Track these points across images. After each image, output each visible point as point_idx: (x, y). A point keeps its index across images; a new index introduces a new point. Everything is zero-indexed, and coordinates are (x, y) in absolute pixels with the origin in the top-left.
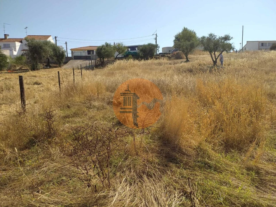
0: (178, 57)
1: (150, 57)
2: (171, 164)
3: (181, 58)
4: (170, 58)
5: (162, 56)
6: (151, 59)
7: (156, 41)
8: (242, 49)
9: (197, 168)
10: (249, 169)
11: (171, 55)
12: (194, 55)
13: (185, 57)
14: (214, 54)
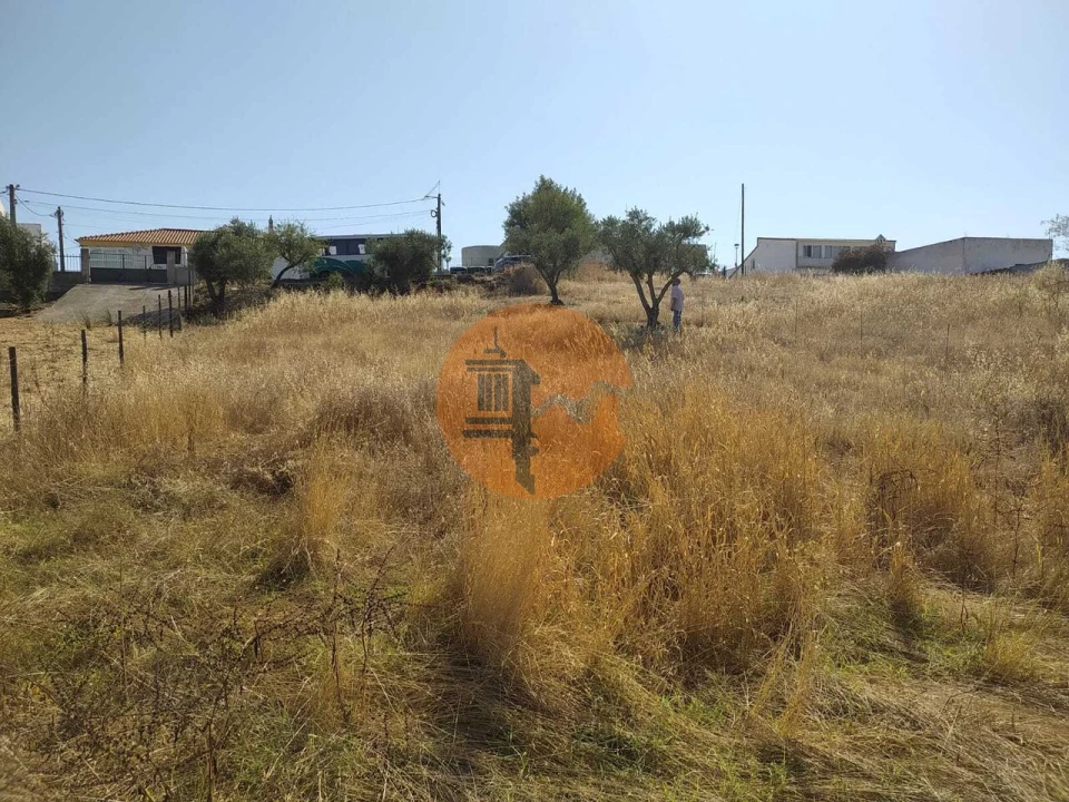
0: (522, 287)
1: (415, 283)
3: (534, 291)
4: (491, 290)
5: (461, 280)
6: (418, 290)
7: (439, 223)
8: (742, 265)
11: (496, 276)
12: (581, 280)
13: (548, 289)
14: (650, 282)
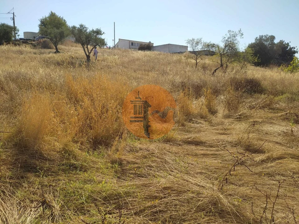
0: (45, 46)
1: (6, 42)
2: (29, 175)
3: (50, 48)
4: (34, 46)
5: (23, 42)
6: (7, 44)
7: (14, 22)
8: (115, 46)
9: (60, 172)
10: (113, 162)
11: (36, 42)
12: (65, 46)
13: (55, 48)
14: (87, 47)
